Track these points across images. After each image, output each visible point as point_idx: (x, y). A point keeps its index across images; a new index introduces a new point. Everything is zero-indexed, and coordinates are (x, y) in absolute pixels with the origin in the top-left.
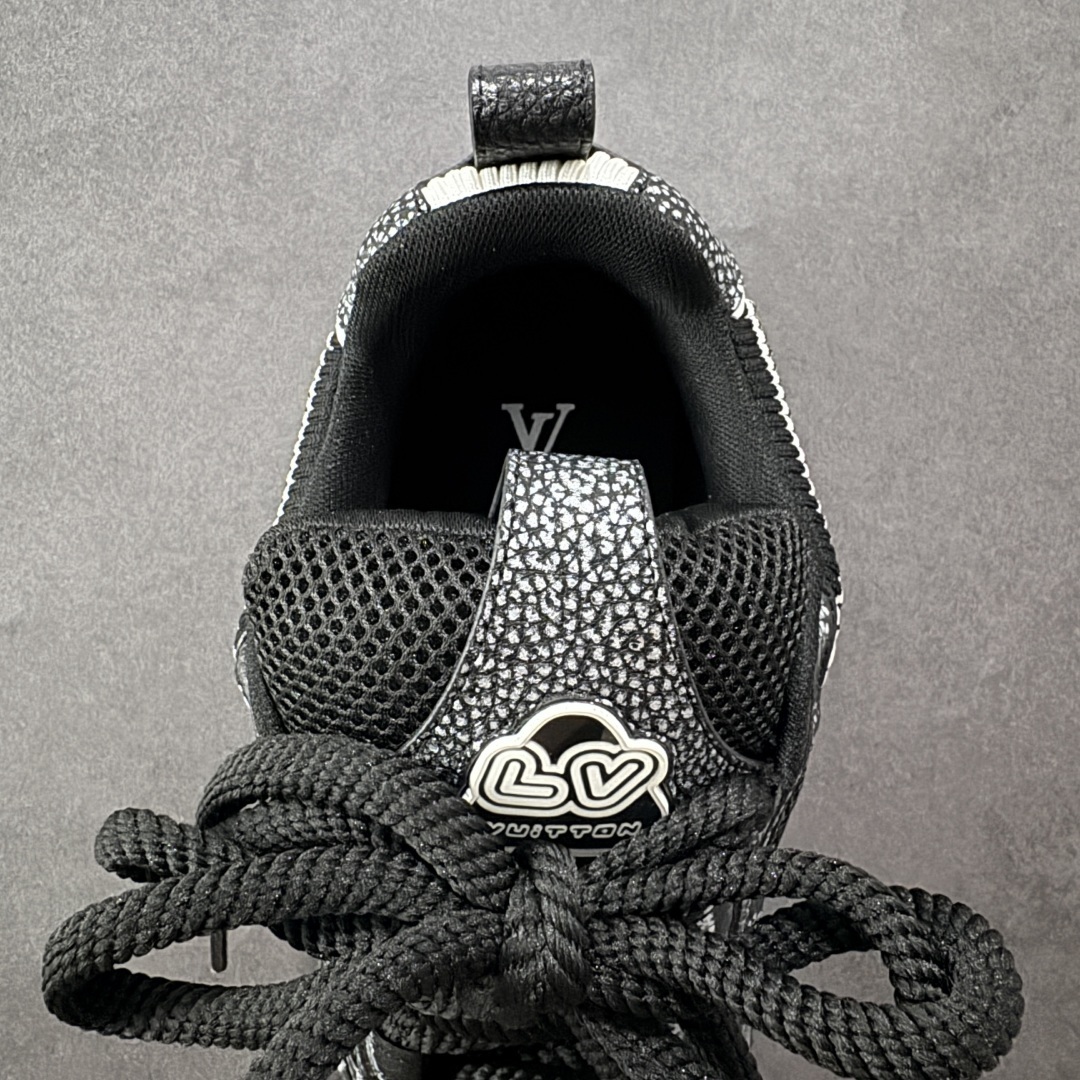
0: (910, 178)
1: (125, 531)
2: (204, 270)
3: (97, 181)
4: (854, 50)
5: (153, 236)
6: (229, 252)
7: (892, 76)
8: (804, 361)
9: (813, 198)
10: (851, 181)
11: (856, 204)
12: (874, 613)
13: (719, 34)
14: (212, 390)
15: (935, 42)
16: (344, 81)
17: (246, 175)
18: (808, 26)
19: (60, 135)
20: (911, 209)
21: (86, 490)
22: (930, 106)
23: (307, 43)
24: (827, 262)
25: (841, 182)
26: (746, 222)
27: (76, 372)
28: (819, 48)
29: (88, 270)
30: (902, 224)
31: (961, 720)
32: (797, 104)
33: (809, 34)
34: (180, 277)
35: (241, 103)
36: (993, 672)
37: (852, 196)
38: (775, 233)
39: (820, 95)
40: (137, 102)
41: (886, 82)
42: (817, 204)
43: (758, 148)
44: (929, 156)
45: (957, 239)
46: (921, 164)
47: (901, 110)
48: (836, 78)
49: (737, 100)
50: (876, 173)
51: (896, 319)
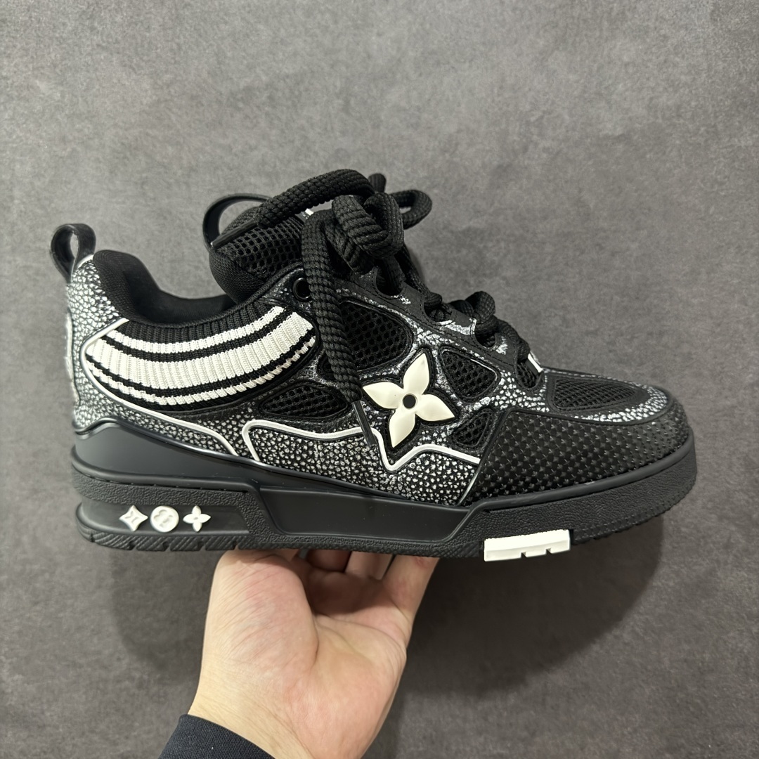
0: (713, 106)
2: (324, 161)
3: (267, 114)
4: (682, 32)
6: (338, 151)
7: (704, 47)
8: (649, 209)
9: (657, 118)
10: (679, 107)
11: (682, 121)
12: (686, 348)
15: (730, 27)
17: (346, 108)
18: (657, 20)
19: (248, 90)
20: (713, 124)
22: (726, 65)
23: (379, 35)
24: (664, 153)
25: (673, 109)
26: (619, 131)
28: (663, 32)
29: (264, 163)
30: (708, 132)
31: (733, 407)
32: (649, 64)
33: (657, 23)
35: (343, 69)
36: (752, 381)
37: (679, 116)
38: (635, 138)
39: (662, 58)
40: (289, 69)
41: (701, 51)
42: (660, 121)
43: (627, 90)
44: (724, 93)
45: (739, 141)
46: (719, 98)
47: (708, 67)
48: (672, 50)
49: (615, 63)
50: (693, 104)
51: (702, 186)
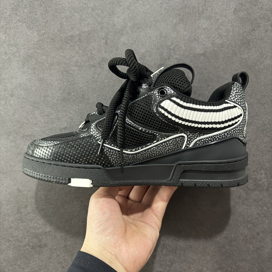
1: (85, 111)
5: (89, 55)
13: (197, 15)
14: (100, 85)
16: (125, 25)
21: (78, 103)
27: (75, 81)
34: (94, 63)
